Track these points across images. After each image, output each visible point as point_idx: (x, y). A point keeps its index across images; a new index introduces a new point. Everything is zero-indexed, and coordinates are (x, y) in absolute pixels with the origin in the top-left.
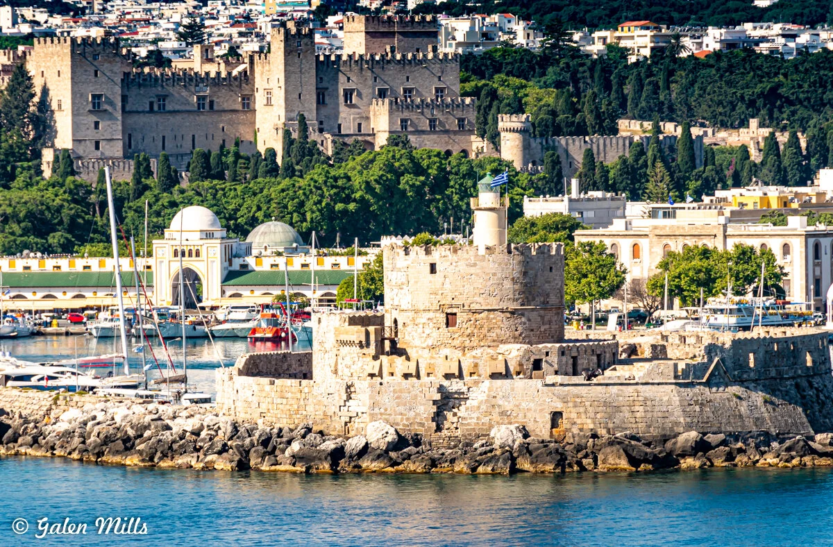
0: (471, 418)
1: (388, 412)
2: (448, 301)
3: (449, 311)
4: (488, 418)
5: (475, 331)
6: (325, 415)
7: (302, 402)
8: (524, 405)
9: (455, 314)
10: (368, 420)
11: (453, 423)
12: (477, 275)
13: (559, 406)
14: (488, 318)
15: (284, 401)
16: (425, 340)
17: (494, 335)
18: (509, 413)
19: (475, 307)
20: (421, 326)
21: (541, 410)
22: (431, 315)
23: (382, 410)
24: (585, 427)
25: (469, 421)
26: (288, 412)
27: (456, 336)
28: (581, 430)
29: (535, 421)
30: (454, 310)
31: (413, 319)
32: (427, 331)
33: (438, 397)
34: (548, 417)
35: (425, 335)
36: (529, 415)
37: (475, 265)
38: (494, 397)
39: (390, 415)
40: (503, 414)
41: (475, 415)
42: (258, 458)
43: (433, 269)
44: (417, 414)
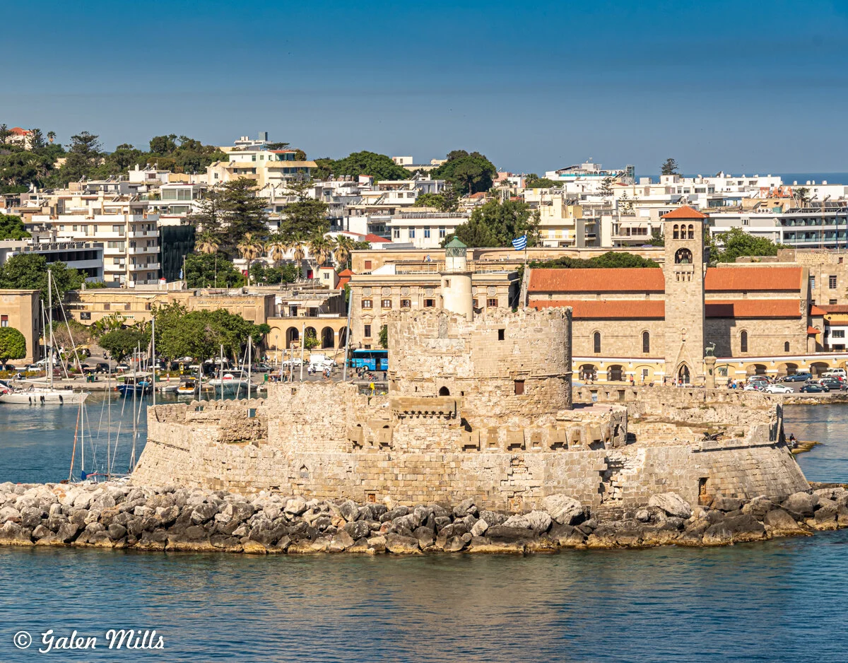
0: (632, 488)
1: (561, 485)
2: (518, 368)
3: (518, 378)
4: (646, 487)
5: (541, 398)
6: (479, 489)
7: (446, 478)
8: (677, 472)
9: (523, 381)
10: (542, 494)
11: (610, 494)
12: (543, 340)
13: (705, 472)
14: (550, 385)
15: (420, 477)
16: (492, 409)
17: (554, 401)
18: (664, 481)
19: (542, 373)
20: (487, 394)
21: (691, 477)
22: (500, 382)
23: (555, 484)
24: (727, 492)
25: (631, 491)
26: (425, 489)
27: (524, 403)
28: (724, 495)
29: (686, 489)
30: (524, 377)
31: (476, 387)
32: (494, 400)
33: (604, 467)
34: (697, 483)
35: (491, 404)
36: (681, 482)
37: (541, 330)
38: (652, 465)
39: (563, 487)
40: (658, 482)
41: (635, 484)
42: (429, 539)
43: (501, 334)
44: (586, 486)
